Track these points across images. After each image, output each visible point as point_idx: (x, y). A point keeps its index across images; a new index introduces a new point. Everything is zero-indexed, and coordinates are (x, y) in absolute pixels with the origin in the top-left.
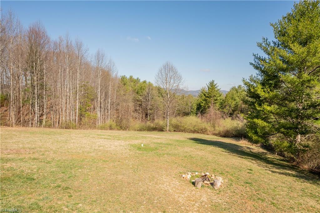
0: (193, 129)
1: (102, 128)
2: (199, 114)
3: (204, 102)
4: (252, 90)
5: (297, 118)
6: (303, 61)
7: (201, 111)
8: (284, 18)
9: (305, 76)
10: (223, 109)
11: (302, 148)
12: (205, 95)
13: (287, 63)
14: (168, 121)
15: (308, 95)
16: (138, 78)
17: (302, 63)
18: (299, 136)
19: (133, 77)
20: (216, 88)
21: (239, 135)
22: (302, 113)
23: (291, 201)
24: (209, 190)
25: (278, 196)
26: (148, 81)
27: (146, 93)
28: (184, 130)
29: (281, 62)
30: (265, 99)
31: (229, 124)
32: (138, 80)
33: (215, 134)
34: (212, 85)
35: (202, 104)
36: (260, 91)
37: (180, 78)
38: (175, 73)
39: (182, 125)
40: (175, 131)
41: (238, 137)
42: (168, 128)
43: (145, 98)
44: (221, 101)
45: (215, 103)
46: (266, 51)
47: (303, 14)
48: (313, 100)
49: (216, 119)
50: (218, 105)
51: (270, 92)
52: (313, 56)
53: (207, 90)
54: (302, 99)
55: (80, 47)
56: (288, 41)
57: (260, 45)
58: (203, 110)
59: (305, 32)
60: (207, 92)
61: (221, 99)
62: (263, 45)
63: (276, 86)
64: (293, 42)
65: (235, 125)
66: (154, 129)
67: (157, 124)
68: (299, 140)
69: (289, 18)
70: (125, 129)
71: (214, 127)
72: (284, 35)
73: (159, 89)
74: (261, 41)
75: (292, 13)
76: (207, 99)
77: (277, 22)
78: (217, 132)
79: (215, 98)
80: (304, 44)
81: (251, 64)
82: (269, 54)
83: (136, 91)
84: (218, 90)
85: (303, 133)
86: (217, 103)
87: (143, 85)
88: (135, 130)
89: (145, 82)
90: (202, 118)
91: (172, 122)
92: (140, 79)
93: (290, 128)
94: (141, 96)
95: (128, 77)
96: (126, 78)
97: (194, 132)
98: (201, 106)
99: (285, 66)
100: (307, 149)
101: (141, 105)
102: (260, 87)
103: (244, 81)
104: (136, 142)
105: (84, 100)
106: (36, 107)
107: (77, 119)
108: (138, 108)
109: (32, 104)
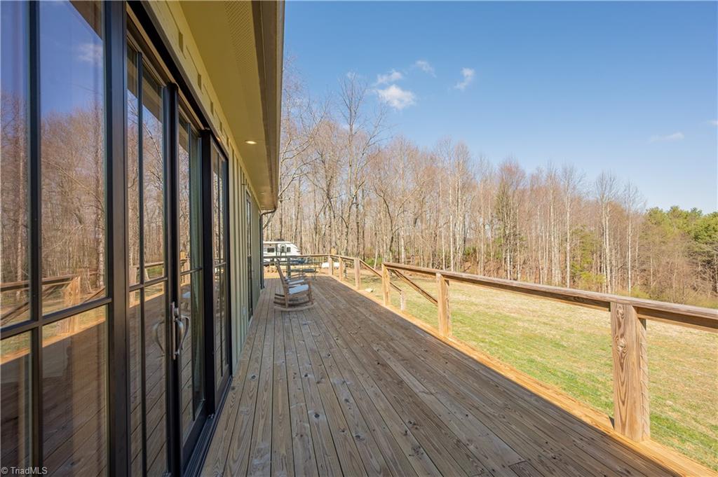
16: (695, 209)
19: (679, 209)
32: (695, 214)
55: (570, 176)
83: (693, 234)
92: (700, 212)
94: (706, 244)
95: (666, 209)
96: (661, 211)
101: (709, 262)
105: (579, 252)
106: (509, 262)
107: (568, 281)
108: (700, 268)
109: (505, 258)
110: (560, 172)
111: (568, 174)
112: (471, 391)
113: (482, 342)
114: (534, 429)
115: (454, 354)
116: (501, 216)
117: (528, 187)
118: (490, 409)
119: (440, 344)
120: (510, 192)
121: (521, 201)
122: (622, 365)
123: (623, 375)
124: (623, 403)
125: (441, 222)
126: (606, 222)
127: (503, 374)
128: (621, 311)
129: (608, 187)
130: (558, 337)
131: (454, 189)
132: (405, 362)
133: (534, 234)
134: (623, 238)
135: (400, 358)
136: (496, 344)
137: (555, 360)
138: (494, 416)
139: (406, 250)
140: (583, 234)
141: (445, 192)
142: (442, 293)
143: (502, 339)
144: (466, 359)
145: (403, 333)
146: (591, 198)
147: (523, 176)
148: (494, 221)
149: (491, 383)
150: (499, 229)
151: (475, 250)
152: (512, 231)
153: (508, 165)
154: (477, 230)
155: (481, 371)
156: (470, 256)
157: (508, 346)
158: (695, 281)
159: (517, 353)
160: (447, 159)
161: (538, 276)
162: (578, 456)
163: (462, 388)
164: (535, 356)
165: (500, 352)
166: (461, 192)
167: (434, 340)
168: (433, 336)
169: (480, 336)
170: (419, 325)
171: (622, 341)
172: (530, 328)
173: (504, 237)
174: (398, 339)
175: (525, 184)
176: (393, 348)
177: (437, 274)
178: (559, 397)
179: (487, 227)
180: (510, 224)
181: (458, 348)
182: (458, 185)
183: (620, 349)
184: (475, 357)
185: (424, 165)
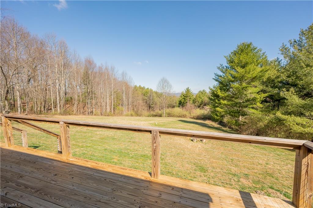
0: (178, 115)
1: (127, 115)
2: (181, 107)
3: (183, 100)
4: (215, 93)
5: (239, 107)
6: (243, 77)
7: (182, 105)
8: (232, 53)
9: (244, 84)
10: (195, 103)
11: (243, 123)
12: (184, 96)
13: (234, 77)
14: (164, 111)
15: (246, 94)
16: (144, 87)
17: (242, 77)
18: (241, 117)
19: (141, 86)
20: (190, 91)
21: (205, 118)
22: (242, 105)
23: (241, 147)
24: (200, 143)
25: (234, 146)
26: (150, 88)
27: (149, 95)
28: (173, 116)
29: (231, 77)
30: (222, 97)
31: (199, 112)
32: (144, 88)
33: (192, 118)
34: (188, 90)
35: (182, 101)
36: (220, 93)
37: (171, 86)
38: (168, 83)
39: (172, 113)
40: (168, 116)
41: (204, 119)
42: (164, 115)
43: (149, 98)
44: (193, 99)
45: (190, 100)
46: (222, 71)
47: (242, 51)
48: (248, 98)
49: (191, 109)
50: (191, 101)
51: (225, 94)
52: (248, 74)
53: (185, 92)
54: (242, 97)
55: (114, 70)
56: (234, 66)
57: (219, 68)
58: (183, 104)
59: (244, 61)
60: (185, 94)
61: (193, 98)
62: (220, 68)
63: (228, 90)
64: (237, 66)
65: (203, 113)
66: (156, 116)
67: (157, 113)
68: (241, 119)
69: (235, 53)
70: (140, 116)
71: (190, 114)
72: (232, 62)
73: (156, 93)
74: (219, 66)
75: (236, 50)
76: (185, 98)
77: (228, 55)
78: (192, 117)
79: (190, 97)
80: (243, 67)
81: (214, 79)
82: (224, 73)
83: (143, 94)
84: (191, 93)
85: (243, 115)
86: (191, 100)
87: (147, 91)
88: (146, 116)
89: (148, 89)
90: (183, 109)
91: (166, 111)
93: (236, 113)
94: (146, 97)
95: (138, 86)
97: (179, 117)
98: (181, 102)
99: (233, 79)
100: (245, 124)
101: (146, 102)
102: (219, 90)
103: (210, 88)
104: (152, 122)
105: (116, 99)
106: (89, 104)
107: (112, 111)
108: (145, 104)
109: (88, 102)
110: (110, 68)
111: (113, 69)
112: (93, 191)
113: (82, 147)
114: (128, 196)
115: (76, 169)
116: (85, 83)
117: (98, 71)
118: (106, 197)
119: (65, 165)
120: (90, 72)
121: (95, 77)
122: (155, 153)
123: (155, 157)
124: (155, 167)
125: (50, 82)
126: (124, 89)
127: (106, 170)
128: (155, 134)
129: (125, 77)
130: (113, 135)
131: (58, 65)
132: (38, 192)
133: (100, 92)
134: (128, 95)
135: (33, 191)
136: (89, 146)
137: (114, 146)
138: (109, 201)
139: (21, 98)
140: (117, 93)
141: (52, 66)
142: (65, 134)
143: (91, 143)
144: (84, 170)
145: (32, 167)
146: (120, 80)
147: (95, 66)
148: (81, 85)
149: (102, 179)
150: (84, 89)
151: (71, 98)
152: (91, 90)
153: (89, 59)
154: (73, 88)
155: (95, 174)
156: (69, 101)
157: (95, 145)
158: (144, 107)
159: (99, 148)
160: (53, 47)
161: (101, 109)
162: (146, 199)
163: (87, 192)
164: (107, 147)
165: (92, 150)
166: (63, 68)
167: (59, 164)
168: (58, 161)
169: (81, 145)
170: (45, 156)
171: (155, 145)
172: (103, 134)
173: (87, 92)
174: (28, 174)
175: (96, 70)
176: (24, 185)
177: (60, 122)
178: (131, 172)
179: (78, 87)
180: (90, 87)
181: (78, 164)
182: (61, 63)
183: (154, 147)
184: (89, 166)
185: (35, 46)
